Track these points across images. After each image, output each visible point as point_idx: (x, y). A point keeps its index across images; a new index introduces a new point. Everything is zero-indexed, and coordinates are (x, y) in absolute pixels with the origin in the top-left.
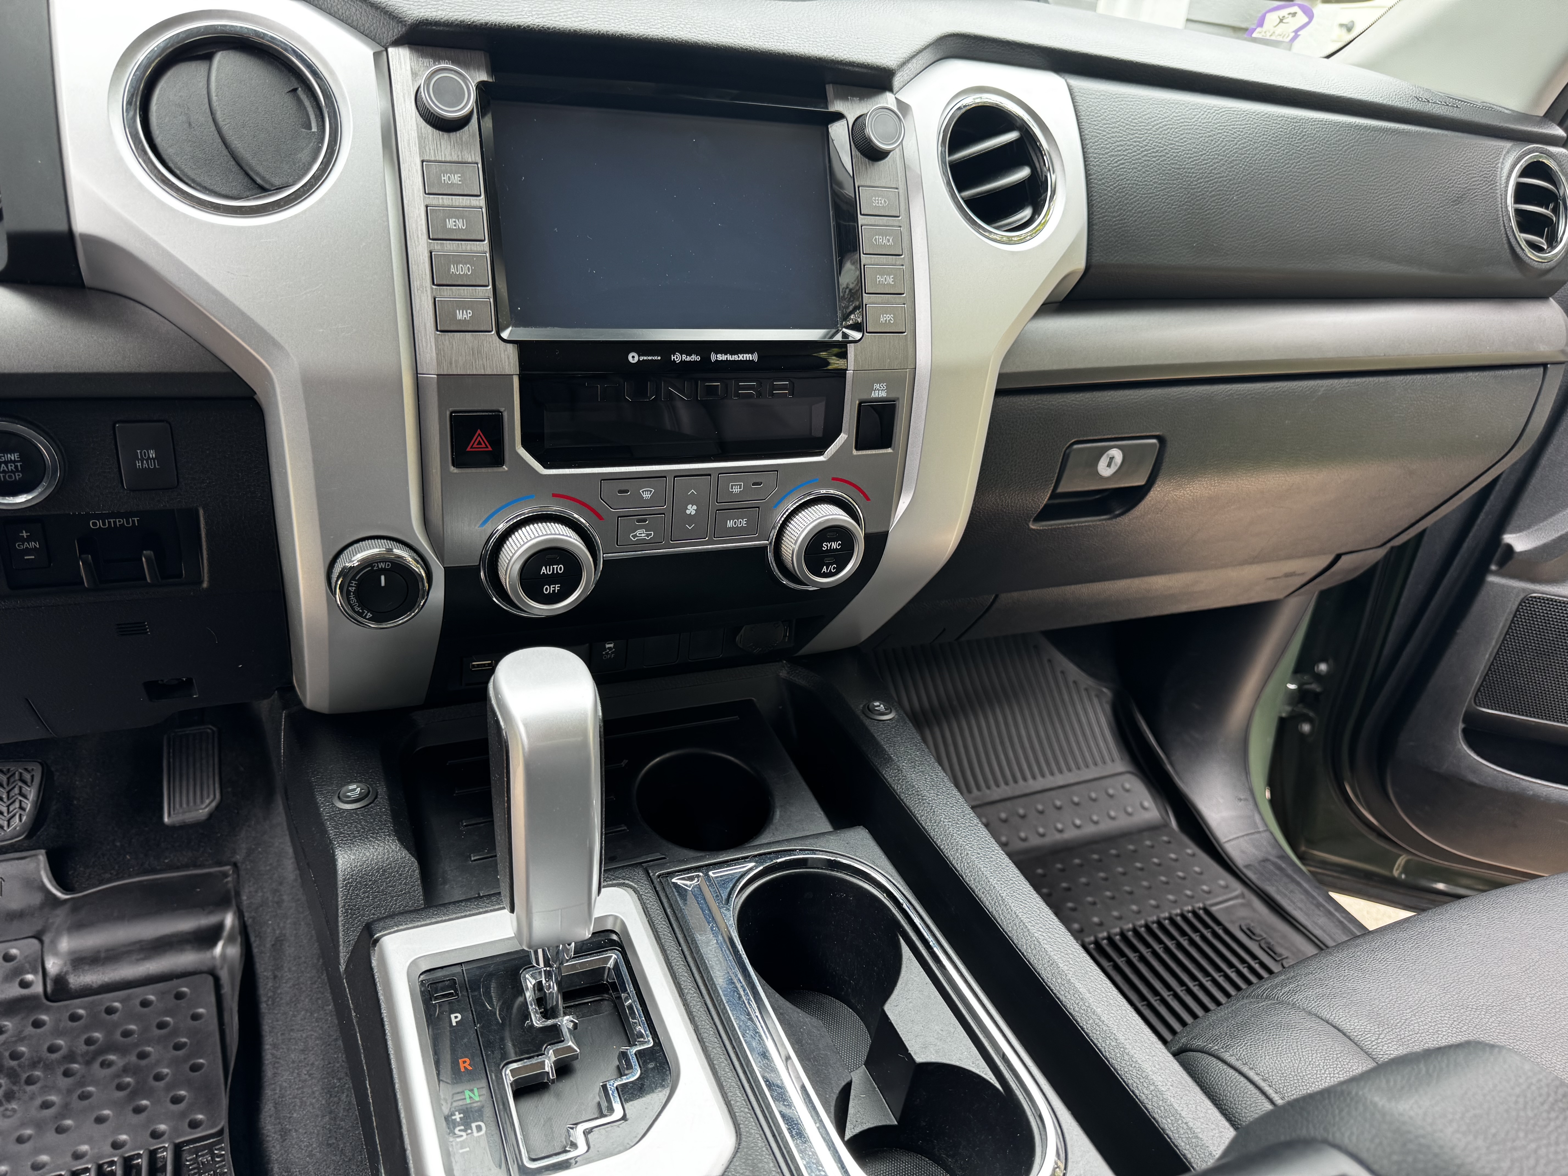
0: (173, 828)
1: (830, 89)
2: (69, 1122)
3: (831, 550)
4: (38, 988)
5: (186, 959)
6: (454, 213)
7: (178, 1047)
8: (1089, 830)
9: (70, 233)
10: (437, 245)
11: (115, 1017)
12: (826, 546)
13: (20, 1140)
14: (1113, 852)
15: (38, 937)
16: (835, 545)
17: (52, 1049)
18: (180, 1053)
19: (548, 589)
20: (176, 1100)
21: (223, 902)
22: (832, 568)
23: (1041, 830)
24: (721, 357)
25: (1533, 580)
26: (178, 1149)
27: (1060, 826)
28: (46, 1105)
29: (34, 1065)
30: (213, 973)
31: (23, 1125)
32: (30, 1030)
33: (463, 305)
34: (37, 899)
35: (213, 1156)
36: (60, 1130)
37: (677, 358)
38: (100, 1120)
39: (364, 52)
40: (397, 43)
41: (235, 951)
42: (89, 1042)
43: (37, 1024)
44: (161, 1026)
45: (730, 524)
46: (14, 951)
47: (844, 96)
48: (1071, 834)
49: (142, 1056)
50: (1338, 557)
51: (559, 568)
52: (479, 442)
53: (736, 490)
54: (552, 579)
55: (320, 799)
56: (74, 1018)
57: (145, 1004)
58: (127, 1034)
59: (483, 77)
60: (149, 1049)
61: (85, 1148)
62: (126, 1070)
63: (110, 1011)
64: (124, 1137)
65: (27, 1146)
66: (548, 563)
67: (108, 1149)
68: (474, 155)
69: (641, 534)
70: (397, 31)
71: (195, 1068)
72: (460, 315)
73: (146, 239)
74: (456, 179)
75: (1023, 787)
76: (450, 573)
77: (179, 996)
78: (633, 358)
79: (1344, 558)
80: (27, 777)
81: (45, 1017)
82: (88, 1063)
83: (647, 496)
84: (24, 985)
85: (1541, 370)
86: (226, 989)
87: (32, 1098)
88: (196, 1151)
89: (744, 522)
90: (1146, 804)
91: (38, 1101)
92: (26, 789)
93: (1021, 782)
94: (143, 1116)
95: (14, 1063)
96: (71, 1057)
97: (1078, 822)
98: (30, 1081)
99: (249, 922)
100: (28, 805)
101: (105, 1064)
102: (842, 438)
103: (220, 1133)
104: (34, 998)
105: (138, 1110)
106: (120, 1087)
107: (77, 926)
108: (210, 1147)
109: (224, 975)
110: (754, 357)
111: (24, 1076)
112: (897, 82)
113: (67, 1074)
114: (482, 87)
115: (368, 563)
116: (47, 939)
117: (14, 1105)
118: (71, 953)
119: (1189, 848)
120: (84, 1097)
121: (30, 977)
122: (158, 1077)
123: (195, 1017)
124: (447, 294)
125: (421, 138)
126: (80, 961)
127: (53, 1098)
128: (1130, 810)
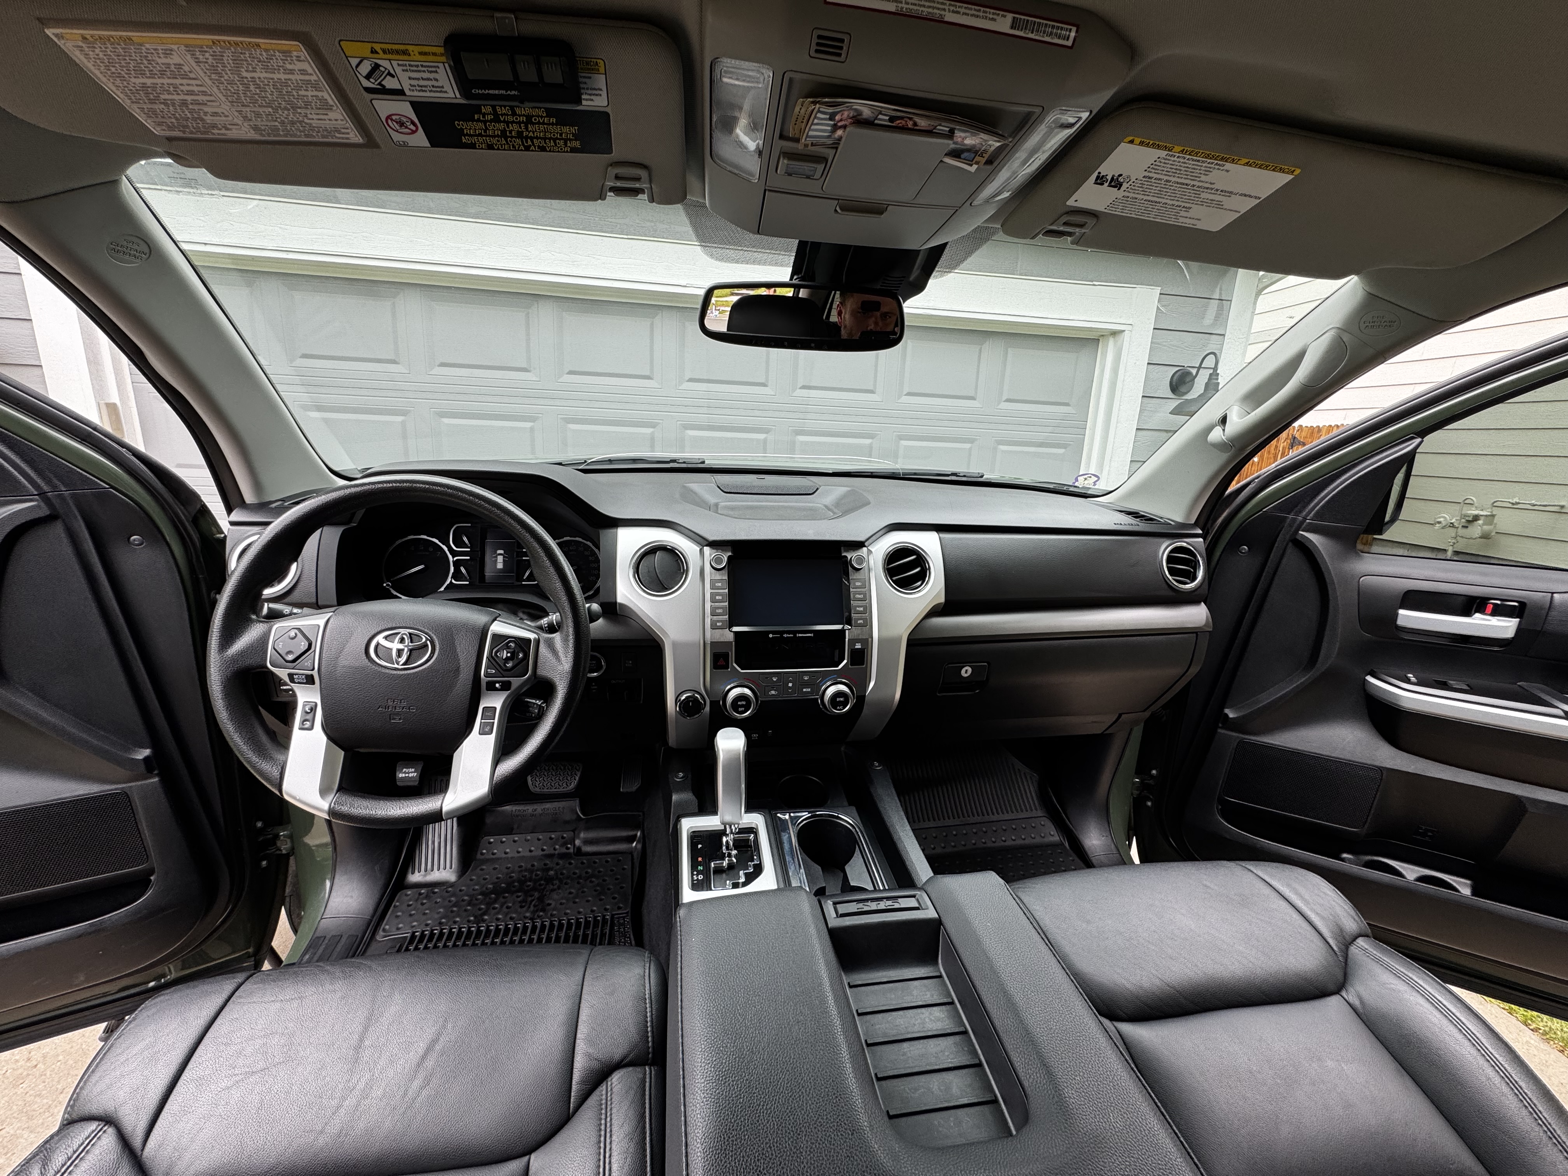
0: (623, 793)
1: (842, 548)
2: (577, 900)
3: (840, 701)
4: (571, 851)
5: (622, 847)
6: (718, 594)
7: (617, 879)
8: (1019, 842)
9: (616, 602)
10: (713, 604)
11: (596, 865)
12: (838, 699)
13: (561, 904)
14: (1030, 854)
15: (574, 831)
16: (842, 699)
17: (574, 873)
18: (617, 881)
19: (740, 709)
20: (614, 898)
21: (637, 827)
22: (841, 707)
23: (993, 839)
24: (800, 635)
25: (1243, 733)
26: (612, 916)
27: (1003, 839)
28: (570, 893)
29: (568, 878)
30: (631, 853)
31: (562, 898)
32: (567, 865)
33: (718, 621)
34: (574, 817)
35: (625, 921)
36: (575, 902)
37: (785, 635)
38: (588, 901)
39: (697, 548)
40: (706, 546)
41: (639, 846)
42: (587, 873)
43: (570, 864)
44: (612, 870)
45: (804, 690)
46: (565, 835)
47: (847, 551)
48: (1009, 843)
49: (604, 880)
50: (1120, 716)
51: (744, 703)
52: (721, 662)
53: (806, 678)
54: (742, 706)
55: (670, 776)
56: (583, 863)
57: (607, 862)
58: (599, 872)
59: (730, 554)
60: (607, 878)
61: (581, 910)
62: (598, 885)
63: (595, 862)
64: (595, 908)
65: (564, 906)
66: (741, 701)
67: (589, 912)
68: (726, 577)
69: (773, 692)
70: (706, 543)
71: (622, 888)
72: (718, 624)
73: (635, 604)
74: (720, 584)
75: (987, 818)
76: (711, 702)
77: (619, 861)
78: (771, 636)
79: (1123, 716)
80: (578, 768)
81: (573, 861)
82: (586, 881)
83: (775, 680)
84: (568, 848)
85: (1195, 635)
86: (635, 861)
87: (566, 890)
88: (618, 918)
89: (809, 690)
90: (1052, 833)
91: (568, 891)
92: (577, 772)
93: (986, 815)
94: (602, 902)
95: (561, 876)
96: (580, 877)
97: (1013, 838)
98: (566, 884)
99: (646, 834)
100: (577, 778)
101: (591, 882)
102: (845, 662)
103: (627, 913)
104: (570, 854)
105: (601, 900)
106: (596, 891)
107: (587, 829)
108: (624, 918)
109: (635, 854)
110: (812, 635)
111: (565, 881)
112: (866, 544)
113: (578, 883)
114: (729, 557)
115: (687, 698)
116: (576, 832)
117: (560, 891)
118: (584, 838)
119: (1071, 856)
120: (583, 892)
121: (569, 846)
122: (609, 889)
123: (624, 869)
124: (715, 618)
125: (711, 573)
126: (587, 842)
127: (573, 891)
128: (1043, 835)
